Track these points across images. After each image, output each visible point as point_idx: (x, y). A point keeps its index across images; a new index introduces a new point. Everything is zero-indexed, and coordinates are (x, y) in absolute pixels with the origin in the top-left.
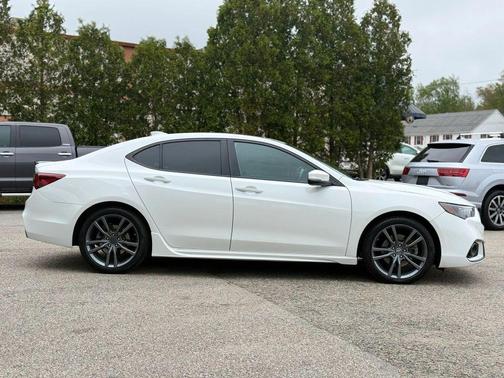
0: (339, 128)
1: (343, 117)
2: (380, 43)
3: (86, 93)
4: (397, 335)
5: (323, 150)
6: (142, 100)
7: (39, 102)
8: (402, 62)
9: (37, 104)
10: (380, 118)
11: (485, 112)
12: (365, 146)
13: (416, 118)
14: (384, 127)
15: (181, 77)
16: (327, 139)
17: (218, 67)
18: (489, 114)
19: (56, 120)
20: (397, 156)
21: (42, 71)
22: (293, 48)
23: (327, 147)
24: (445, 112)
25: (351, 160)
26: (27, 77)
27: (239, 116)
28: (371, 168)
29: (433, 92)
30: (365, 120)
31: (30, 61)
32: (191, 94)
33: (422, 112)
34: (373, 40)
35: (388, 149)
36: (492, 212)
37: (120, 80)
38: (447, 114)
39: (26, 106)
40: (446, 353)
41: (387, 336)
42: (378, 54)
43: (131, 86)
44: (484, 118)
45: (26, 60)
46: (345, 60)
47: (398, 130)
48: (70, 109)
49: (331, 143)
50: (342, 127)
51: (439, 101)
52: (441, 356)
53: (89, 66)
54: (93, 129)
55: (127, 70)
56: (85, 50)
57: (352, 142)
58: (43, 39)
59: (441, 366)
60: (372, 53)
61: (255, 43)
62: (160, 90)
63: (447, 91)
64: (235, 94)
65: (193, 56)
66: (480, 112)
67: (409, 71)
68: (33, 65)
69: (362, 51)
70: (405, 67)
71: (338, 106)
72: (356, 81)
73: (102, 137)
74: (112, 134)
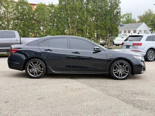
0: (99, 30)
1: (101, 27)
2: (111, 4)
3: (21, 20)
4: (133, 97)
5: (95, 37)
6: (39, 22)
7: (7, 23)
8: (118, 9)
9: (6, 24)
10: (112, 27)
11: (140, 23)
12: (107, 35)
13: (121, 26)
14: (113, 30)
15: (51, 15)
16: (96, 34)
17: (62, 11)
18: (142, 24)
19: (12, 29)
20: (117, 38)
21: (7, 14)
22: (85, 5)
23: (96, 36)
24: (128, 23)
25: (103, 40)
26: (3, 15)
27: (69, 27)
28: (109, 42)
29: (124, 17)
30: (107, 27)
31: (4, 11)
32: (54, 20)
33: (123, 24)
34: (109, 2)
35: (114, 36)
36: (149, 56)
37: (32, 16)
38: (129, 24)
39: (3, 25)
40: (150, 103)
41: (131, 98)
42: (111, 7)
43: (35, 18)
44: (140, 25)
45: (3, 10)
46: (101, 9)
47: (117, 30)
48: (16, 25)
49: (97, 35)
50: (100, 30)
51: (126, 20)
52: (149, 104)
53: (22, 12)
54: (24, 32)
55: (34, 13)
56: (20, 7)
57: (104, 34)
58: (7, 3)
59: (150, 107)
60: (109, 6)
61: (74, 4)
62: (44, 19)
63: (128, 17)
64: (67, 20)
65: (54, 8)
66: (139, 23)
67: (120, 12)
68: (5, 12)
69: (106, 6)
70: (119, 11)
71: (99, 23)
72: (104, 15)
73: (27, 34)
74: (30, 33)
